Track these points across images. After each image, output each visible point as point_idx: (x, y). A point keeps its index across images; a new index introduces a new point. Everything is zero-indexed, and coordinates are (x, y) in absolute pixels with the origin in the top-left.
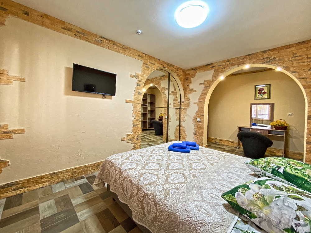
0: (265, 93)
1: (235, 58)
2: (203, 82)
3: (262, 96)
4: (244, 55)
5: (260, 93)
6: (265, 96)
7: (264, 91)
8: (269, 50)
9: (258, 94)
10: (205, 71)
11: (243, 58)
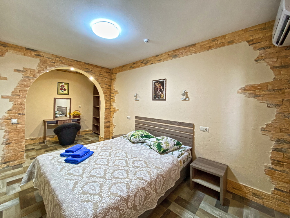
0: (65, 90)
1: (66, 58)
2: (22, 69)
3: (63, 91)
4: (73, 59)
5: (61, 89)
6: (65, 92)
7: (65, 88)
8: (89, 64)
9: (60, 90)
10: (24, 55)
11: (72, 61)
